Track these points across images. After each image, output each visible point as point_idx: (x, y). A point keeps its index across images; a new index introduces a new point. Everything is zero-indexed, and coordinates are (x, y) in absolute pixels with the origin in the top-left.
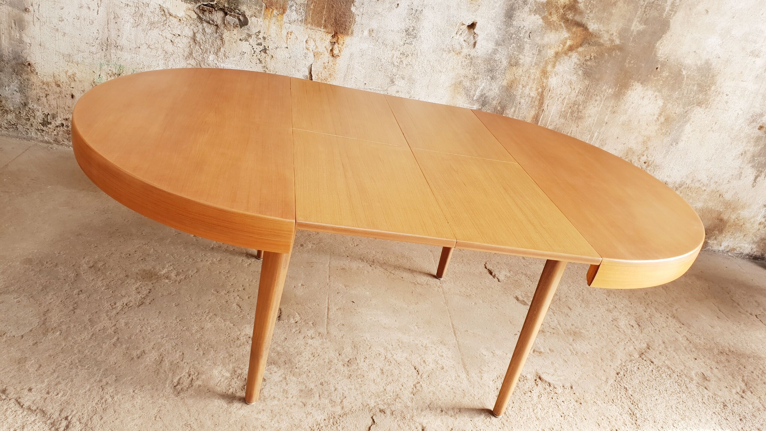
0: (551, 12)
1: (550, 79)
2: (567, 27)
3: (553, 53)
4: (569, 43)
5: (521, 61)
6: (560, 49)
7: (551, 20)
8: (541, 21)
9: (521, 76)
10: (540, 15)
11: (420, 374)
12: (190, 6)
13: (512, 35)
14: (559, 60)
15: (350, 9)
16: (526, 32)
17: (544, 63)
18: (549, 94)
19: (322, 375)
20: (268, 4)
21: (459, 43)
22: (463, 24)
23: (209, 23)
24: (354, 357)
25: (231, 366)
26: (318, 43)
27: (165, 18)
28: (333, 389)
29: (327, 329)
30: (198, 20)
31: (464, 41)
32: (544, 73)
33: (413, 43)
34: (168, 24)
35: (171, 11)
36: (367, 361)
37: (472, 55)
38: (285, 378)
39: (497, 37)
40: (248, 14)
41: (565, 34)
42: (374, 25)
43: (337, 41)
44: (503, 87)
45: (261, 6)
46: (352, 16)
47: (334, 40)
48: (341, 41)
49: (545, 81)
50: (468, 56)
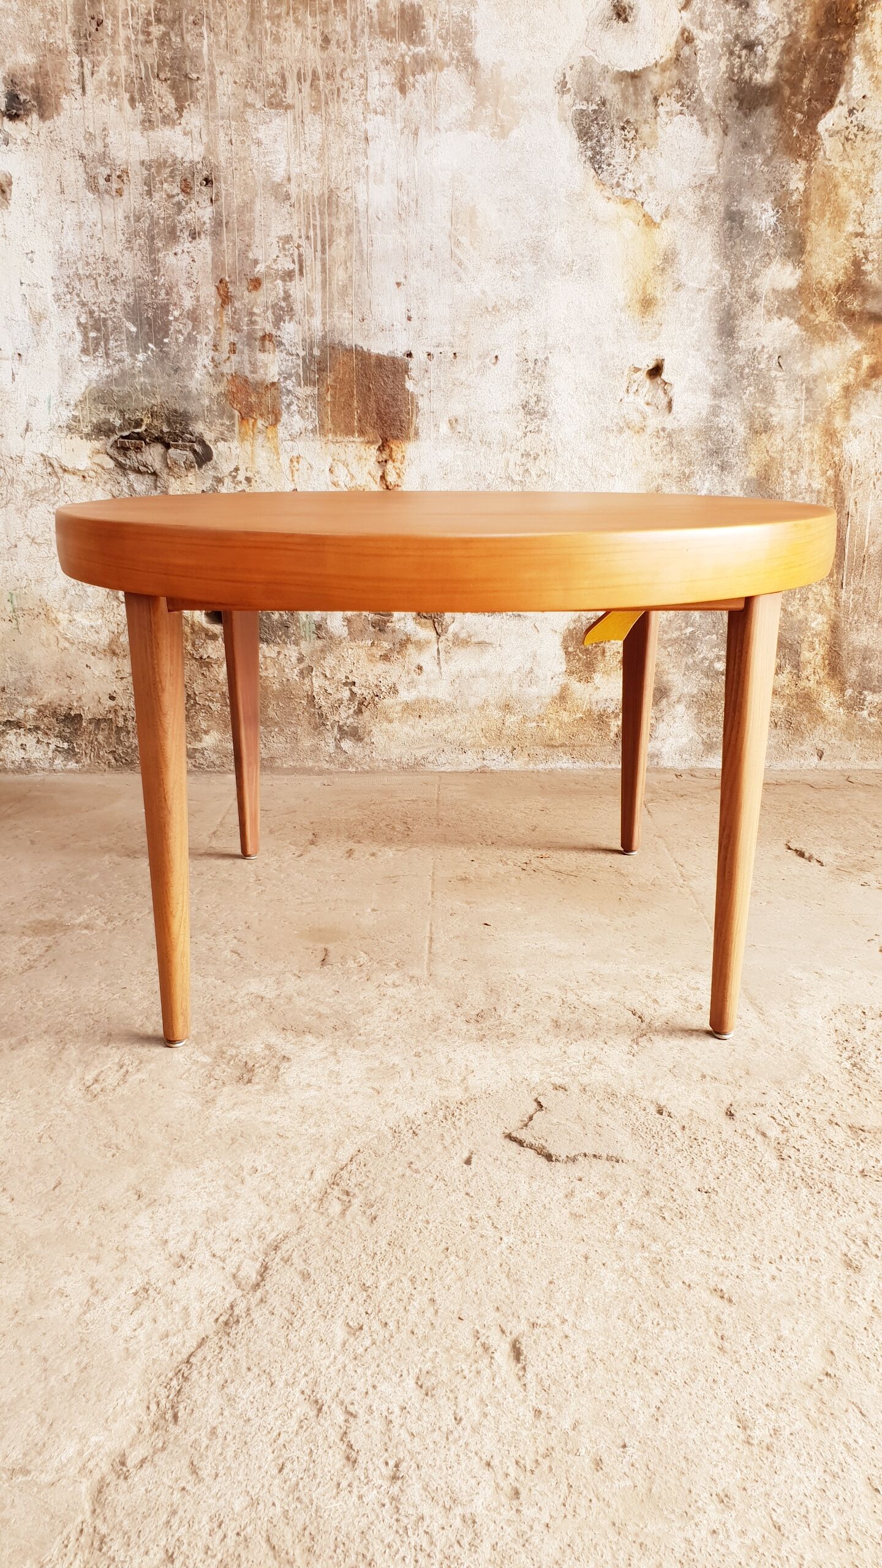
0: (813, 306)
1: (846, 446)
2: (854, 330)
3: (838, 389)
4: (867, 361)
5: (774, 419)
6: (851, 377)
7: (817, 322)
8: (795, 329)
9: (783, 450)
10: (791, 316)
11: (647, 1020)
12: (97, 444)
13: (743, 368)
14: (854, 401)
15: (403, 386)
16: (770, 356)
17: (823, 414)
18: (853, 478)
19: (418, 1041)
20: (244, 411)
21: (637, 410)
22: (637, 370)
23: (138, 472)
24: (491, 1007)
25: (214, 1044)
26: (354, 468)
27: (55, 480)
28: (444, 1061)
29: (428, 969)
30: (119, 470)
31: (648, 404)
32: (831, 435)
33: (543, 428)
34: (62, 490)
35: (64, 462)
36: (520, 1010)
37: (669, 427)
38: (335, 1053)
39: (711, 379)
40: (209, 437)
41: (853, 345)
42: (457, 409)
43: (391, 456)
44: (749, 481)
45: (231, 417)
46: (409, 399)
47: (385, 456)
48: (397, 455)
49: (836, 451)
50: (662, 433)
